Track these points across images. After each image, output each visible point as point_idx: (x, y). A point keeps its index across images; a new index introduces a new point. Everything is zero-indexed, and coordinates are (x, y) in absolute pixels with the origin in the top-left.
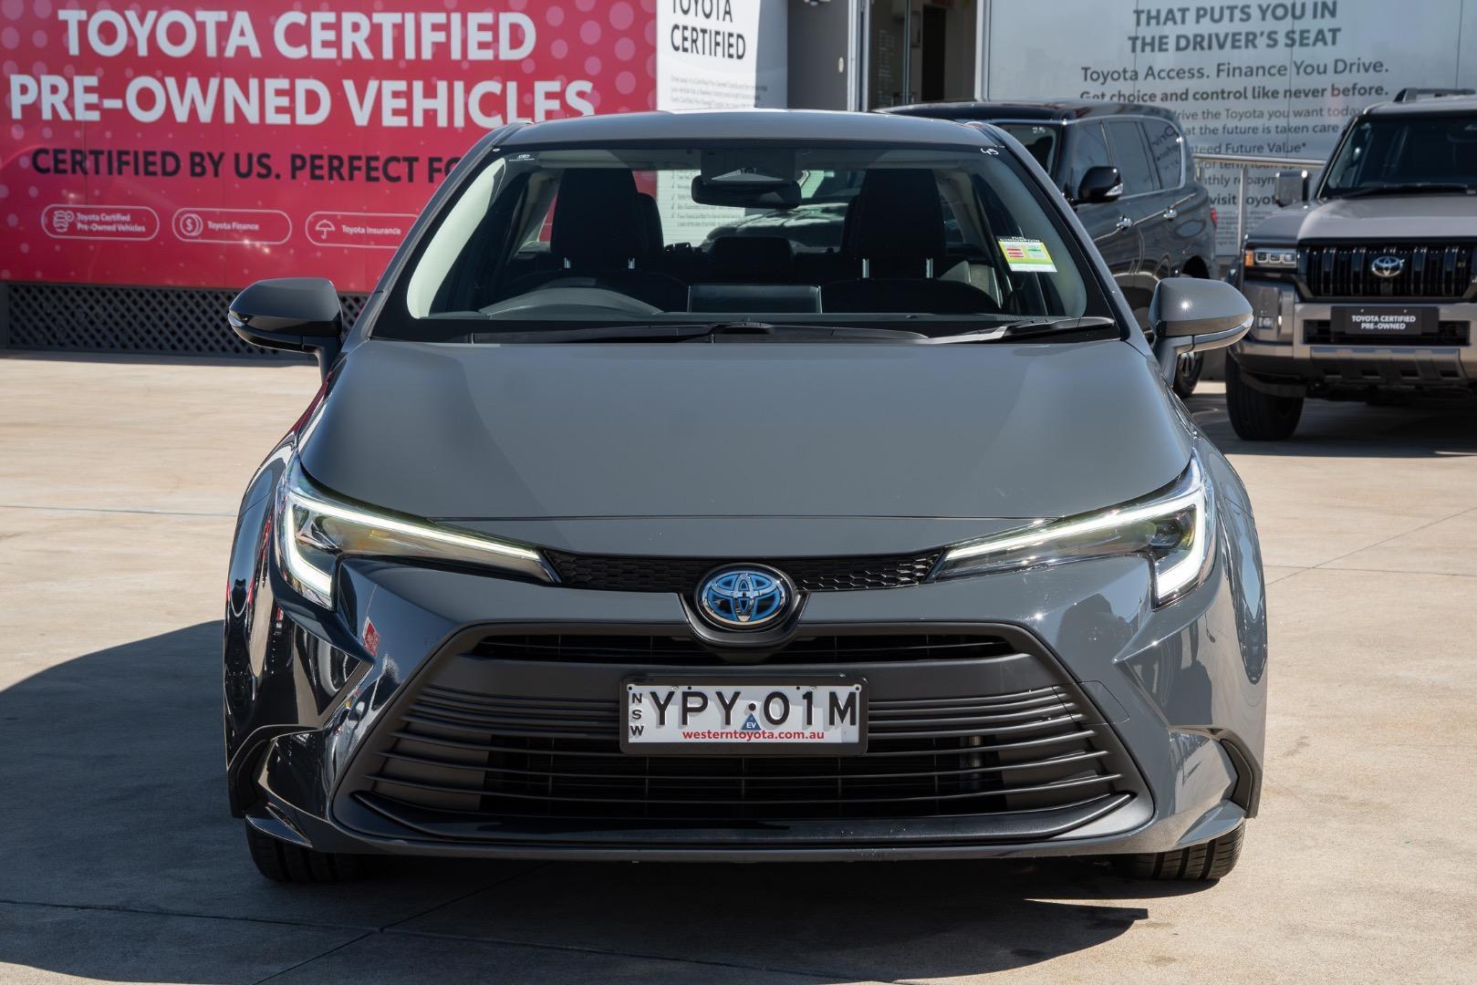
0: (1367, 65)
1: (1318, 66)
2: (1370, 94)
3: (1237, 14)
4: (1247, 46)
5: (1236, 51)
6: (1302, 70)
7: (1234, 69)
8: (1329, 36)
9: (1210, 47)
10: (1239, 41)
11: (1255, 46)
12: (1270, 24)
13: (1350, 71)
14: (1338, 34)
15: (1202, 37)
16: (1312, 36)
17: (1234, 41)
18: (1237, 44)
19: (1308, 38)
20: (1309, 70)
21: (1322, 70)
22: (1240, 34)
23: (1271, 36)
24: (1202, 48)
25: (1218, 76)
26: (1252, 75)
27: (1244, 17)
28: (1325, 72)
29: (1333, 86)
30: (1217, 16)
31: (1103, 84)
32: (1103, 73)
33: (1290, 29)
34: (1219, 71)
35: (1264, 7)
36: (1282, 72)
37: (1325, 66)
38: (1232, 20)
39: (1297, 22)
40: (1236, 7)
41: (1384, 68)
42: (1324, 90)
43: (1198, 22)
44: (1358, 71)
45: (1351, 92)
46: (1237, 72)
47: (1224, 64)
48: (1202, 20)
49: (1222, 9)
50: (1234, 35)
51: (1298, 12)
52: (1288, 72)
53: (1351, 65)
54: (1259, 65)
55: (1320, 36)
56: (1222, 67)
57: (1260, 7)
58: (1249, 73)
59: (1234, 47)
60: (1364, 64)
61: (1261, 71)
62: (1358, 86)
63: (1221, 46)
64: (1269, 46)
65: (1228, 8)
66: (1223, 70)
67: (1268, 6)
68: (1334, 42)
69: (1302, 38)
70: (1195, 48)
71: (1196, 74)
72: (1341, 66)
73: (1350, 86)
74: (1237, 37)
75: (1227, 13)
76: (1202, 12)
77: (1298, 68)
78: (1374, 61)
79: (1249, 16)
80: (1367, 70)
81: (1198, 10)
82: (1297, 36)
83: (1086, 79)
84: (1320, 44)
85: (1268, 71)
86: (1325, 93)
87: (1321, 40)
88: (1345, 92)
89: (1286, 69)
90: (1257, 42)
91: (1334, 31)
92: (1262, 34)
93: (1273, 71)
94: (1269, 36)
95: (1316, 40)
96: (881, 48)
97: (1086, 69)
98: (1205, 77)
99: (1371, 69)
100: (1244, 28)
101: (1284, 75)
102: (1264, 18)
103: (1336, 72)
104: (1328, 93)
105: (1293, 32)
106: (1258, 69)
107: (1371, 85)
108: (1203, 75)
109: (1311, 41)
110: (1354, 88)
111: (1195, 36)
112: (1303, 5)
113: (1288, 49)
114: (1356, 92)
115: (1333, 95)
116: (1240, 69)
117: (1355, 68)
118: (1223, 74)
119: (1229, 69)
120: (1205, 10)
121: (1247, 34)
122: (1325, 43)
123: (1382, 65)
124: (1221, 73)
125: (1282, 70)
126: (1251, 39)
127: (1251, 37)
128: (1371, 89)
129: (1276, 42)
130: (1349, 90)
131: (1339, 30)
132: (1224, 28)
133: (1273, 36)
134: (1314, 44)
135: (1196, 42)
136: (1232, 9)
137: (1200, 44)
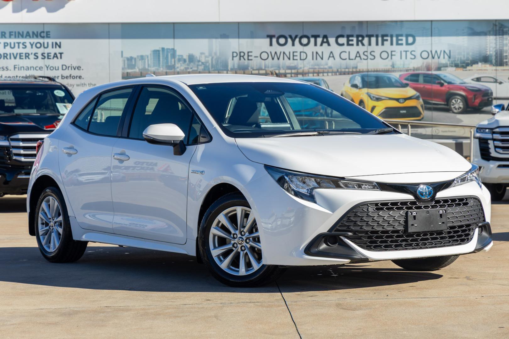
0: (75, 67)
1: (55, 67)
2: (77, 78)
3: (21, 45)
4: (26, 58)
5: (21, 60)
6: (49, 68)
7: (21, 67)
8: (59, 56)
9: (10, 58)
10: (22, 56)
11: (29, 58)
12: (35, 50)
13: (68, 69)
14: (62, 55)
15: (7, 54)
16: (52, 55)
17: (20, 56)
18: (22, 57)
19: (50, 56)
20: (52, 68)
21: (57, 68)
22: (22, 53)
23: (35, 54)
24: (7, 58)
25: (14, 70)
26: (28, 70)
27: (24, 47)
28: (58, 69)
29: (62, 75)
30: (12, 46)
33: (43, 52)
34: (15, 68)
35: (32, 43)
36: (41, 69)
37: (58, 67)
38: (19, 47)
39: (46, 50)
41: (81, 69)
42: (58, 77)
43: (5, 48)
44: (71, 69)
45: (69, 77)
46: (22, 68)
47: (16, 65)
48: (6, 47)
49: (14, 43)
50: (20, 54)
51: (46, 46)
52: (43, 69)
53: (69, 67)
54: (31, 66)
55: (55, 56)
56: (16, 67)
57: (30, 43)
58: (27, 69)
59: (20, 58)
60: (73, 67)
61: (32, 68)
62: (72, 75)
63: (15, 58)
64: (35, 58)
65: (17, 43)
66: (16, 68)
67: (34, 43)
68: (61, 58)
69: (48, 56)
70: (4, 59)
71: (5, 69)
72: (64, 67)
73: (69, 75)
74: (22, 55)
75: (17, 45)
76: (6, 44)
77: (47, 68)
78: (77, 66)
79: (26, 46)
80: (75, 69)
81: (5, 43)
82: (46, 55)
84: (55, 58)
85: (35, 69)
86: (59, 78)
87: (55, 57)
88: (67, 77)
89: (42, 68)
90: (30, 57)
91: (61, 54)
92: (32, 54)
93: (37, 68)
94: (35, 55)
95: (54, 57)
98: (9, 71)
99: (76, 69)
100: (24, 51)
101: (42, 70)
102: (32, 47)
103: (63, 69)
104: (60, 78)
105: (44, 53)
106: (31, 67)
107: (77, 75)
108: (8, 69)
109: (52, 57)
110: (70, 76)
111: (4, 54)
112: (48, 43)
113: (43, 60)
114: (71, 77)
115: (62, 78)
116: (24, 67)
117: (70, 68)
118: (17, 69)
119: (19, 68)
120: (7, 44)
121: (26, 54)
122: (57, 58)
123: (80, 67)
124: (16, 69)
125: (41, 68)
126: (27, 56)
127: (27, 55)
128: (77, 76)
129: (37, 57)
130: (68, 77)
131: (63, 53)
132: (16, 51)
133: (36, 55)
134: (53, 58)
135: (4, 56)
136: (19, 43)
137: (6, 57)
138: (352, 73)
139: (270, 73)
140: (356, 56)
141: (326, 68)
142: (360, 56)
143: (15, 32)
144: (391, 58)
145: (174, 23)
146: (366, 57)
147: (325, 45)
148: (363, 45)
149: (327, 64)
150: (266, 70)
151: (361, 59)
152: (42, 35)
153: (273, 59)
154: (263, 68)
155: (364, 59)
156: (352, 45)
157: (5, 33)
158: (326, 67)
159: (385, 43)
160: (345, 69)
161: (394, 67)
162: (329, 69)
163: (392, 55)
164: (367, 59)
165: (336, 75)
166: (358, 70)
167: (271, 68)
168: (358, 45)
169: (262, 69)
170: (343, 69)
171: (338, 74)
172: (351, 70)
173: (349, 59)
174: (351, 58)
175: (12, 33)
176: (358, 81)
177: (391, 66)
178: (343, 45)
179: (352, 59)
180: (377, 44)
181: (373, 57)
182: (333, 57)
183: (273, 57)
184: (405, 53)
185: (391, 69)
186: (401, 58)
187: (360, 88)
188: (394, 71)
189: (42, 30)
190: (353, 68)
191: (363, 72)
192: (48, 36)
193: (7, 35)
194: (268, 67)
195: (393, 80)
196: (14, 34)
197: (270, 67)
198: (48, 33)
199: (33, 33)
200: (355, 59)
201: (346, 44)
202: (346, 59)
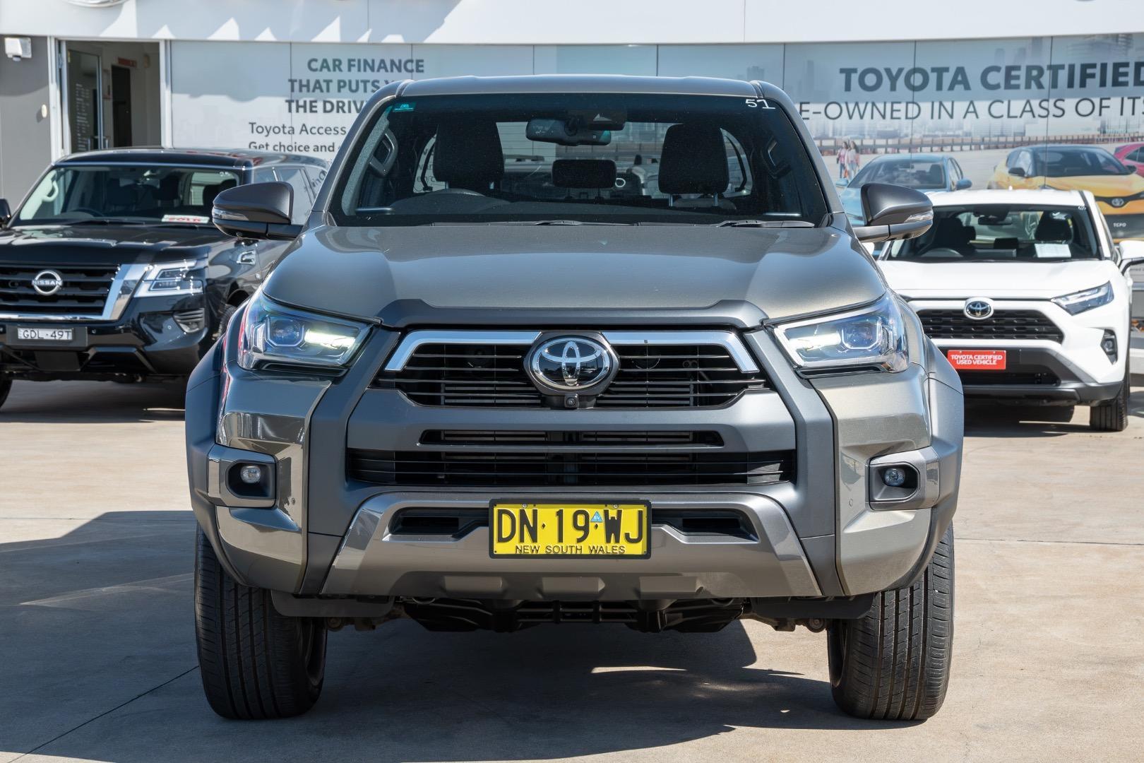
3: (370, 87)
9: (350, 111)
15: (344, 103)
24: (344, 112)
27: (375, 89)
30: (354, 87)
31: (267, 136)
32: (266, 127)
38: (365, 91)
40: (369, 81)
43: (339, 91)
48: (342, 90)
49: (357, 82)
63: (359, 111)
65: (362, 81)
70: (338, 111)
71: (340, 131)
75: (361, 85)
76: (342, 84)
79: (378, 89)
81: (339, 82)
83: (253, 132)
96: (78, 99)
97: (252, 124)
111: (338, 102)
120: (345, 82)
132: (360, 97)
135: (338, 107)
136: (365, 82)
137: (342, 108)
138: (1015, 145)
139: (844, 145)
140: (1024, 111)
141: (958, 136)
142: (1032, 111)
143: (359, 61)
144: (1100, 114)
145: (658, 45)
146: (1044, 113)
147: (959, 88)
148: (1040, 86)
149: (960, 128)
150: (835, 139)
151: (1034, 116)
152: (409, 66)
153: (850, 117)
154: (831, 135)
155: (1040, 116)
156: (1017, 87)
157: (340, 62)
158: (960, 132)
159: (1089, 81)
160: (998, 136)
161: (1104, 132)
162: (964, 138)
163: (1101, 107)
164: (1047, 116)
165: (980, 149)
166: (1026, 139)
167: (846, 135)
168: (1028, 86)
169: (827, 138)
170: (995, 136)
171: (982, 147)
172: (1011, 139)
173: (1009, 116)
174: (1011, 114)
175: (352, 63)
176: (1025, 161)
177: (1099, 130)
178: (997, 87)
179: (1016, 117)
180: (1071, 85)
181: (1060, 112)
182: (975, 112)
183: (851, 113)
184: (1132, 100)
185: (1098, 136)
186: (1122, 114)
187: (1028, 177)
188: (1104, 141)
189: (410, 58)
190: (1015, 135)
191: (1036, 142)
192: (420, 69)
193: (344, 66)
194: (840, 134)
195: (1102, 160)
196: (356, 63)
197: (843, 133)
198: (420, 64)
199: (393, 62)
200: (1021, 117)
201: (1003, 85)
202: (1002, 116)
